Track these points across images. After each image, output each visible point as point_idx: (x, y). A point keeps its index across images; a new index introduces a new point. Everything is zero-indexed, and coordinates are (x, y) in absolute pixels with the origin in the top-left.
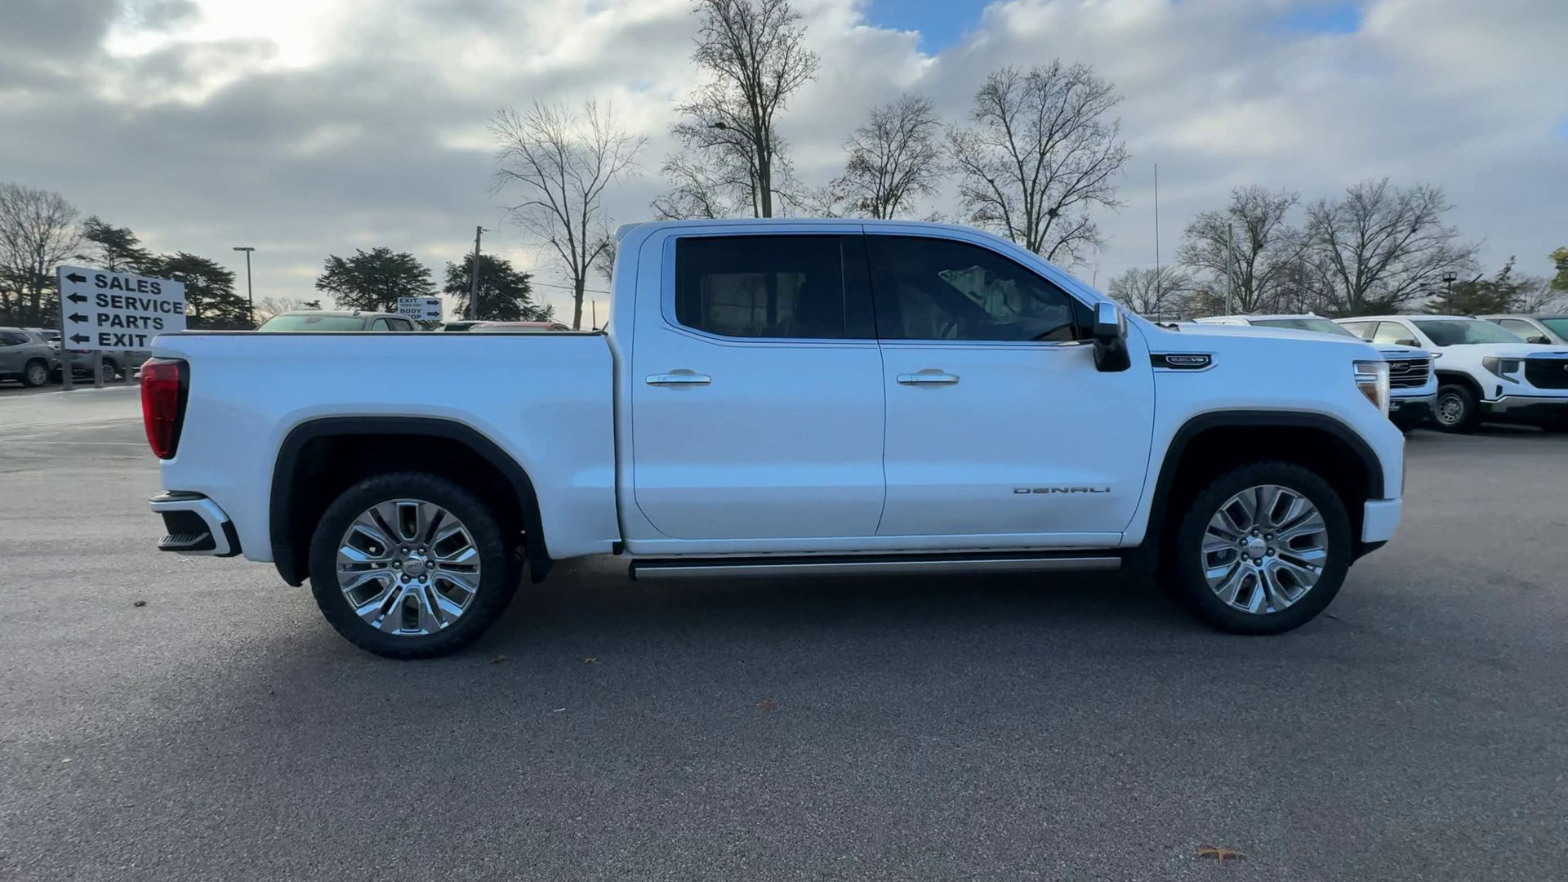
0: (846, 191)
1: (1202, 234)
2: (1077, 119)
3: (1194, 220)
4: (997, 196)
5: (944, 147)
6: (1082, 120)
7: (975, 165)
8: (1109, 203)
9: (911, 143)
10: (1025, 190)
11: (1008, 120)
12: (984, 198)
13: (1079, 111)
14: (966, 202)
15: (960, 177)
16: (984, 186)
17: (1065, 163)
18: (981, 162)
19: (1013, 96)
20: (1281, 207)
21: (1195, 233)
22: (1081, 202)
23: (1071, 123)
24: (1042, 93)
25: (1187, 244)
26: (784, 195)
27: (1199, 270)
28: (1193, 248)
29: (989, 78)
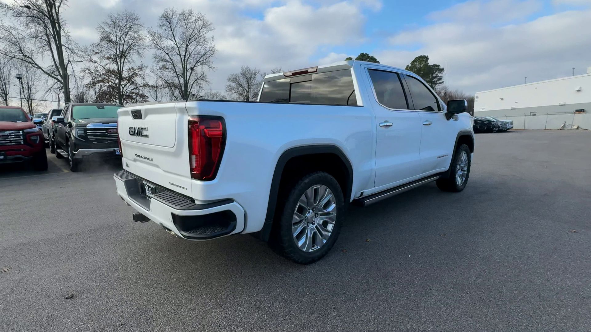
0: (100, 50)
1: (233, 81)
2: (199, 34)
3: (230, 76)
4: (170, 60)
5: (146, 36)
6: (201, 34)
7: (160, 46)
8: (210, 67)
9: (130, 33)
10: (181, 59)
11: (172, 30)
12: (164, 60)
13: (199, 31)
14: (157, 61)
15: (154, 51)
16: (164, 55)
17: (194, 50)
18: (163, 45)
19: (174, 20)
20: (255, 74)
21: (230, 81)
22: (201, 66)
23: (197, 35)
24: (186, 21)
25: (228, 84)
26: (67, 48)
27: (232, 94)
28: (230, 86)
29: (165, 11)
